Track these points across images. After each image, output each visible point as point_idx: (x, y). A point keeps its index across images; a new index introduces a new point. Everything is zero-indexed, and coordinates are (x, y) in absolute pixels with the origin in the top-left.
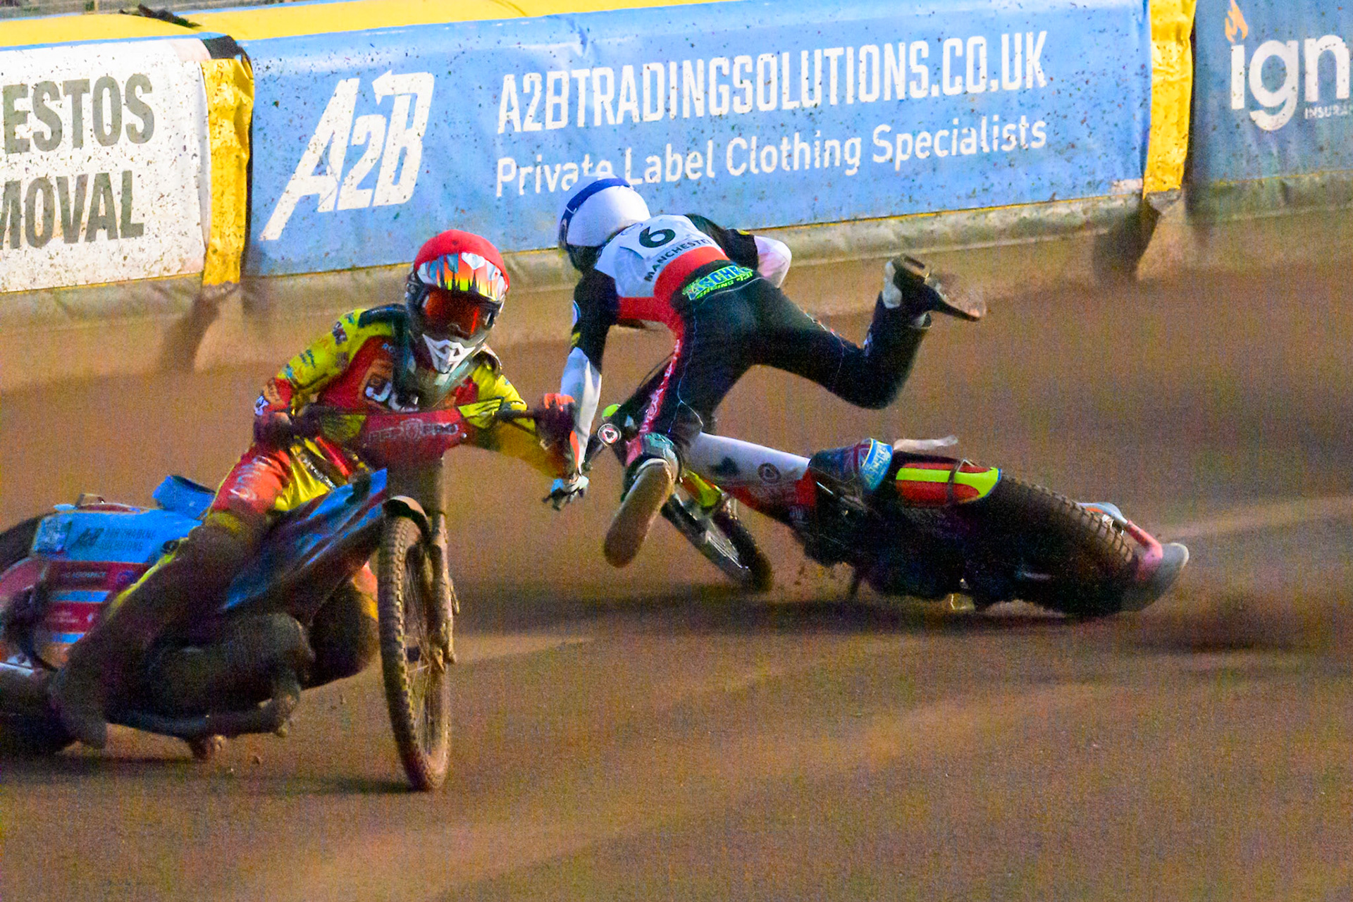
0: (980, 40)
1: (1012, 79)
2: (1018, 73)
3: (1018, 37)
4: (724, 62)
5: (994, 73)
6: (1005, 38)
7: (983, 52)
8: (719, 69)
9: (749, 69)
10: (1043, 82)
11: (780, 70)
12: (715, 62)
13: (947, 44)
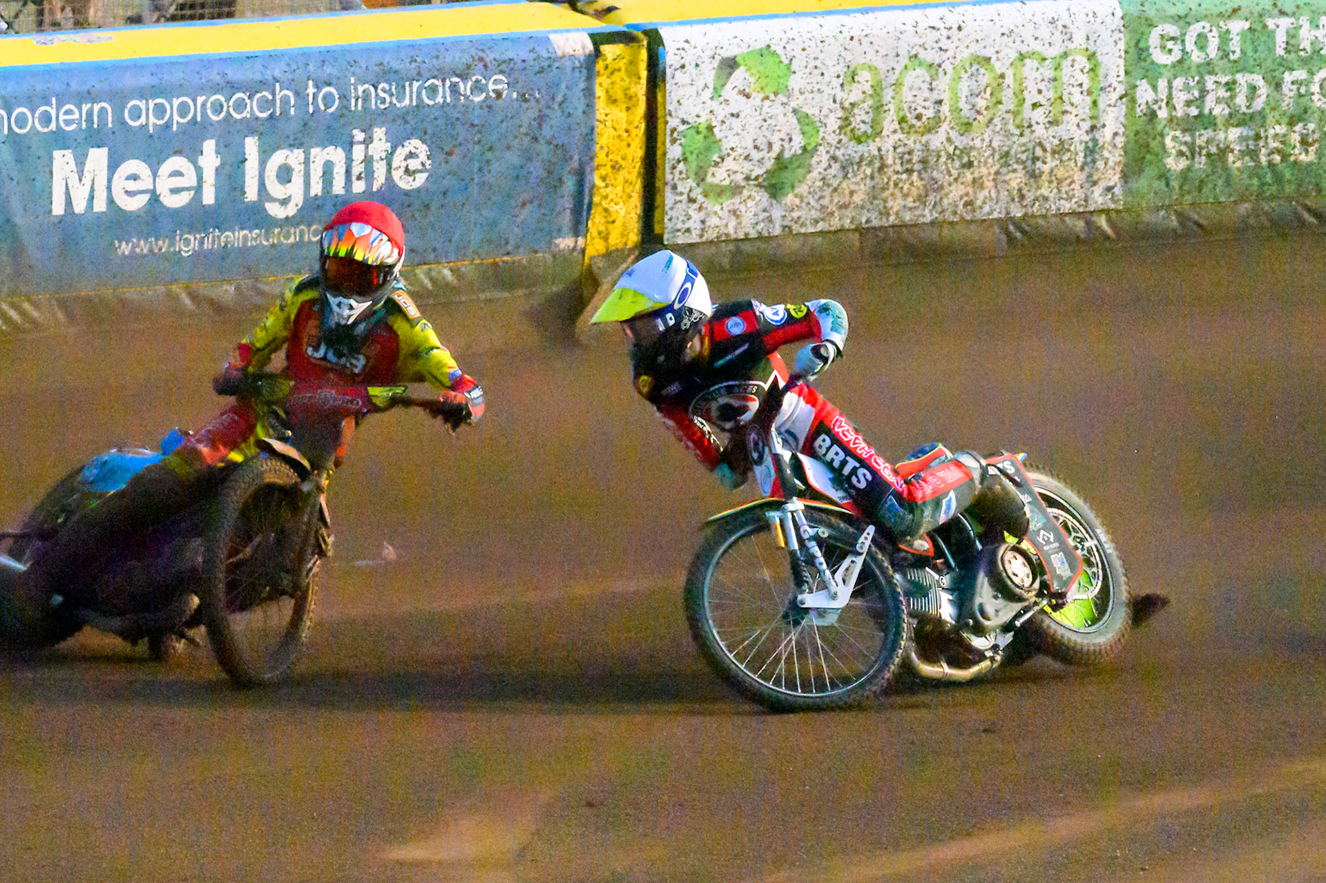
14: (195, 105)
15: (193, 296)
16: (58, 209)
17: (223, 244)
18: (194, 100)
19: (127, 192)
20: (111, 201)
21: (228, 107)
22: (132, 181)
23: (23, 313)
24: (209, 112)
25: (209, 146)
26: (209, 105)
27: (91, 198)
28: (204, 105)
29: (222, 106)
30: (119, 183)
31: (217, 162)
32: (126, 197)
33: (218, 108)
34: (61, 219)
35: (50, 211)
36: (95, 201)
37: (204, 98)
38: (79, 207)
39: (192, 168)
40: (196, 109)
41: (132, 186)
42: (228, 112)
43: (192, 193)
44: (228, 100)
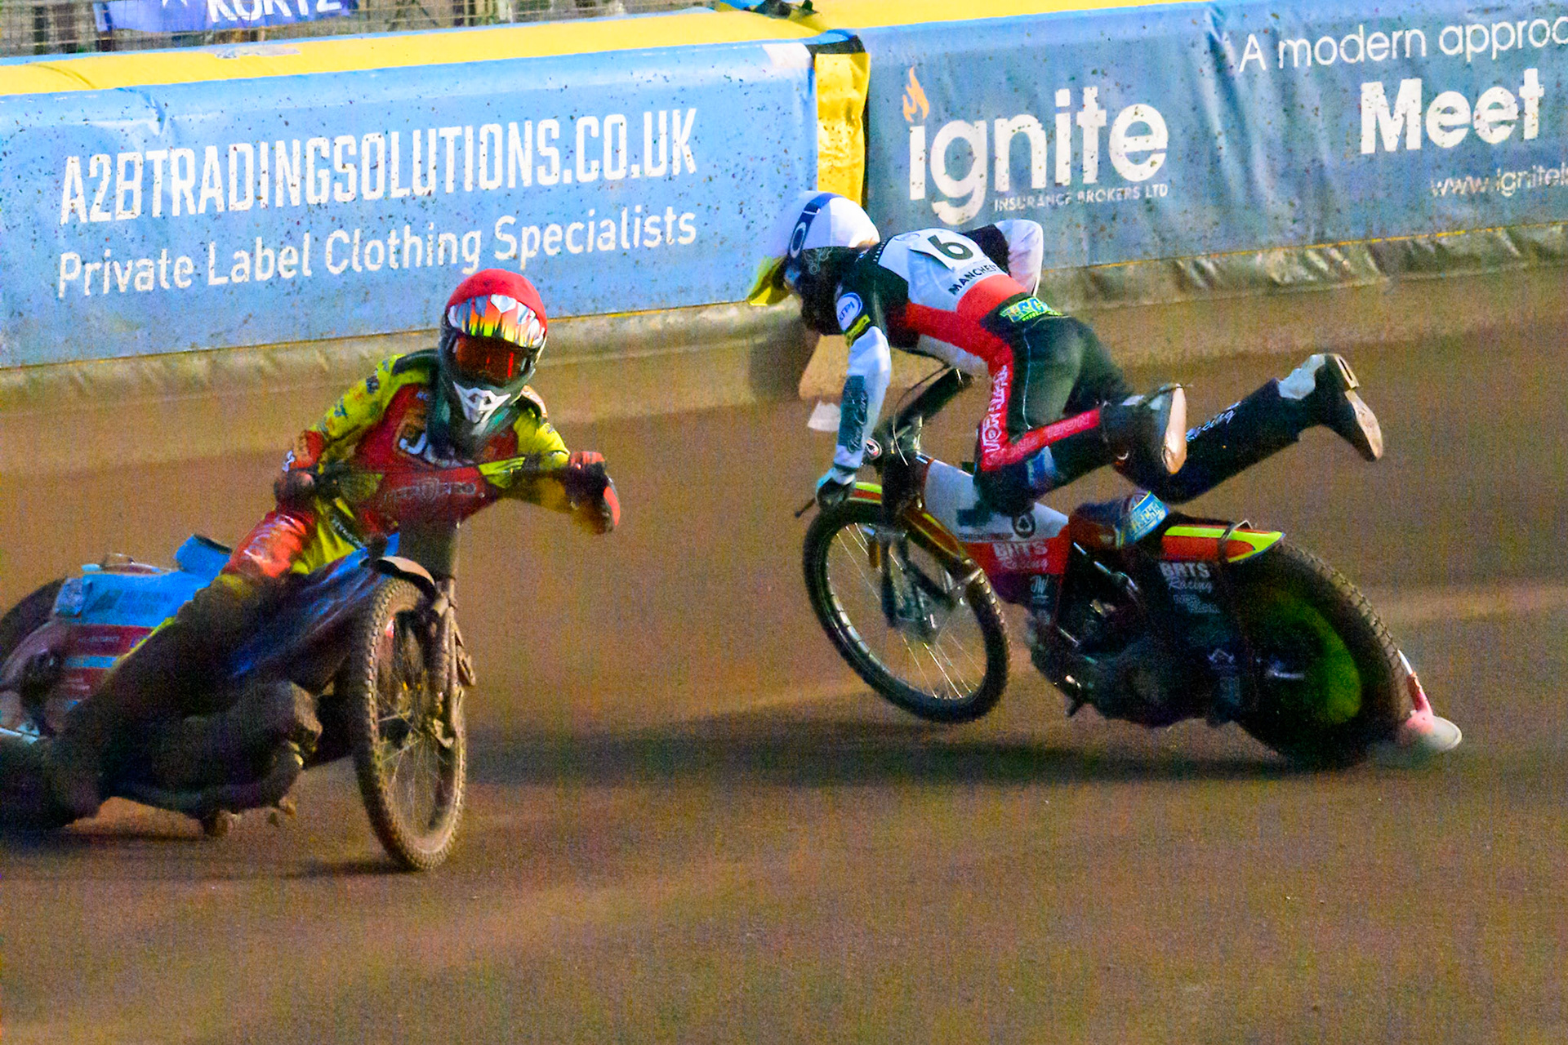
0: (619, 118)
1: (656, 162)
2: (663, 157)
3: (663, 115)
4: (324, 144)
5: (636, 157)
6: (648, 117)
7: (623, 132)
8: (317, 150)
9: (352, 151)
10: (692, 167)
11: (388, 152)
12: (312, 143)
13: (581, 123)
14: (1516, 31)
15: (1518, 242)
16: (1368, 147)
17: (1548, 183)
18: (1515, 26)
19: (1442, 127)
20: (1426, 139)
21: (1551, 32)
22: (1449, 115)
23: (1331, 261)
24: (1531, 38)
25: (1531, 75)
26: (1531, 30)
27: (1403, 135)
28: (1525, 31)
29: (1544, 30)
30: (1434, 118)
31: (1541, 93)
32: (1442, 132)
33: (1540, 33)
34: (1371, 159)
35: (1359, 151)
36: (1408, 138)
37: (1525, 23)
38: (1391, 145)
39: (1512, 98)
40: (1516, 36)
41: (1448, 120)
42: (1551, 37)
43: (1513, 126)
44: (1551, 25)
